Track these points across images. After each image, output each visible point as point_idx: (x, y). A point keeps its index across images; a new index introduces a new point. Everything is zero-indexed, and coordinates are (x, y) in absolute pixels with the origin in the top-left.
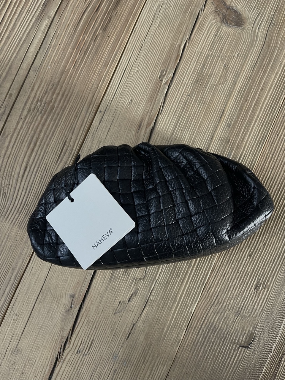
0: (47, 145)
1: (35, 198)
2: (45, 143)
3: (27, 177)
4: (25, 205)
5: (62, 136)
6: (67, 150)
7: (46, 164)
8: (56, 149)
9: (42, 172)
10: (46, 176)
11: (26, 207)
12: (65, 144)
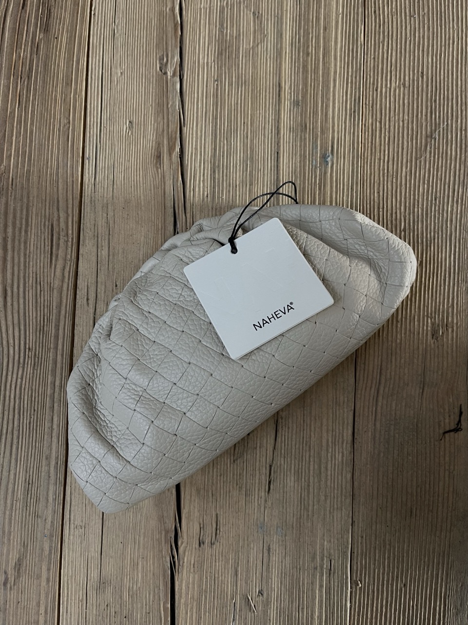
0: (25, 243)
1: (38, 333)
2: (19, 241)
3: (12, 305)
4: (27, 350)
5: (43, 220)
6: (59, 239)
7: (34, 274)
8: (43, 244)
9: (34, 288)
10: (42, 292)
11: (30, 353)
12: (52, 231)
